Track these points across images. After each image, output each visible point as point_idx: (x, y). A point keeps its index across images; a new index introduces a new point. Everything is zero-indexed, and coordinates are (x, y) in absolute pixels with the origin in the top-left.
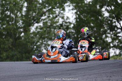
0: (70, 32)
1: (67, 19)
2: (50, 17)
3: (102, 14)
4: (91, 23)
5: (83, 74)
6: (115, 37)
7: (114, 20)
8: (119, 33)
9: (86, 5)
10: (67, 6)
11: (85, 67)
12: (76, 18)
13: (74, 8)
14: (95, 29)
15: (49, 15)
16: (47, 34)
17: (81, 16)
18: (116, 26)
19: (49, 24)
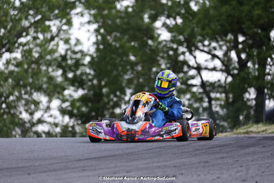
0: (82, 74)
1: (76, 45)
2: (38, 38)
3: (156, 35)
4: (130, 54)
5: (112, 168)
6: (183, 87)
7: (182, 49)
8: (193, 77)
9: (119, 14)
10: (77, 14)
11: (117, 153)
12: (97, 43)
13: (92, 19)
14: (139, 68)
15: (35, 35)
16: (32, 77)
17: (109, 38)
18: (185, 63)
19: (36, 55)
